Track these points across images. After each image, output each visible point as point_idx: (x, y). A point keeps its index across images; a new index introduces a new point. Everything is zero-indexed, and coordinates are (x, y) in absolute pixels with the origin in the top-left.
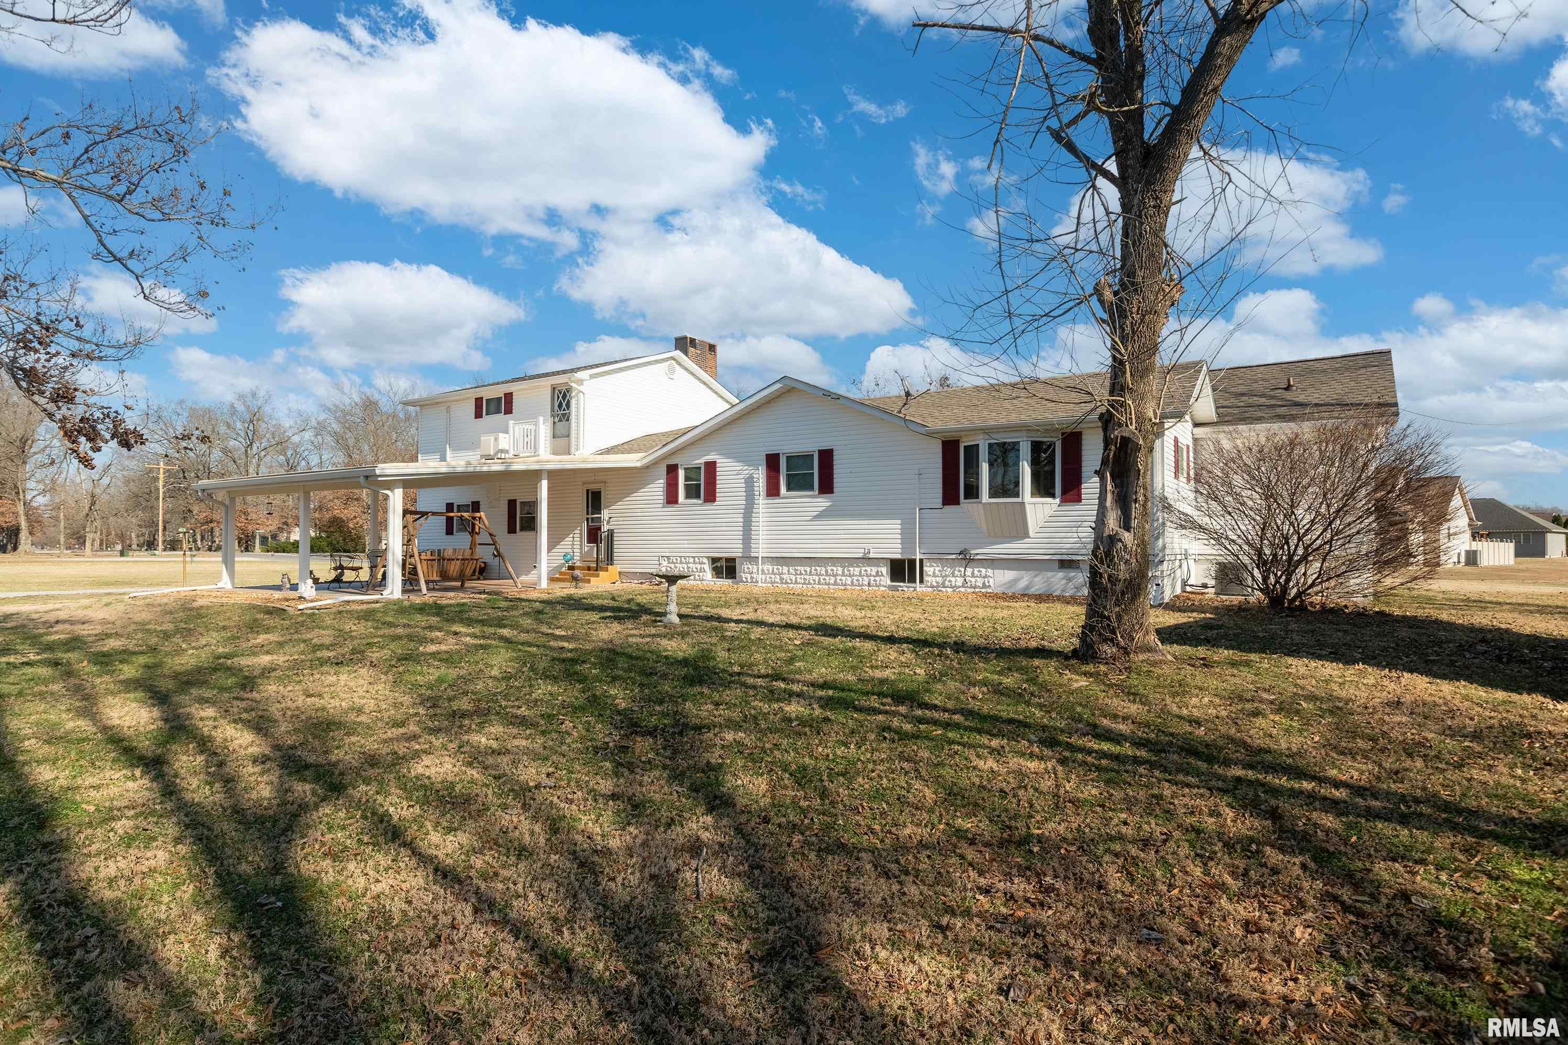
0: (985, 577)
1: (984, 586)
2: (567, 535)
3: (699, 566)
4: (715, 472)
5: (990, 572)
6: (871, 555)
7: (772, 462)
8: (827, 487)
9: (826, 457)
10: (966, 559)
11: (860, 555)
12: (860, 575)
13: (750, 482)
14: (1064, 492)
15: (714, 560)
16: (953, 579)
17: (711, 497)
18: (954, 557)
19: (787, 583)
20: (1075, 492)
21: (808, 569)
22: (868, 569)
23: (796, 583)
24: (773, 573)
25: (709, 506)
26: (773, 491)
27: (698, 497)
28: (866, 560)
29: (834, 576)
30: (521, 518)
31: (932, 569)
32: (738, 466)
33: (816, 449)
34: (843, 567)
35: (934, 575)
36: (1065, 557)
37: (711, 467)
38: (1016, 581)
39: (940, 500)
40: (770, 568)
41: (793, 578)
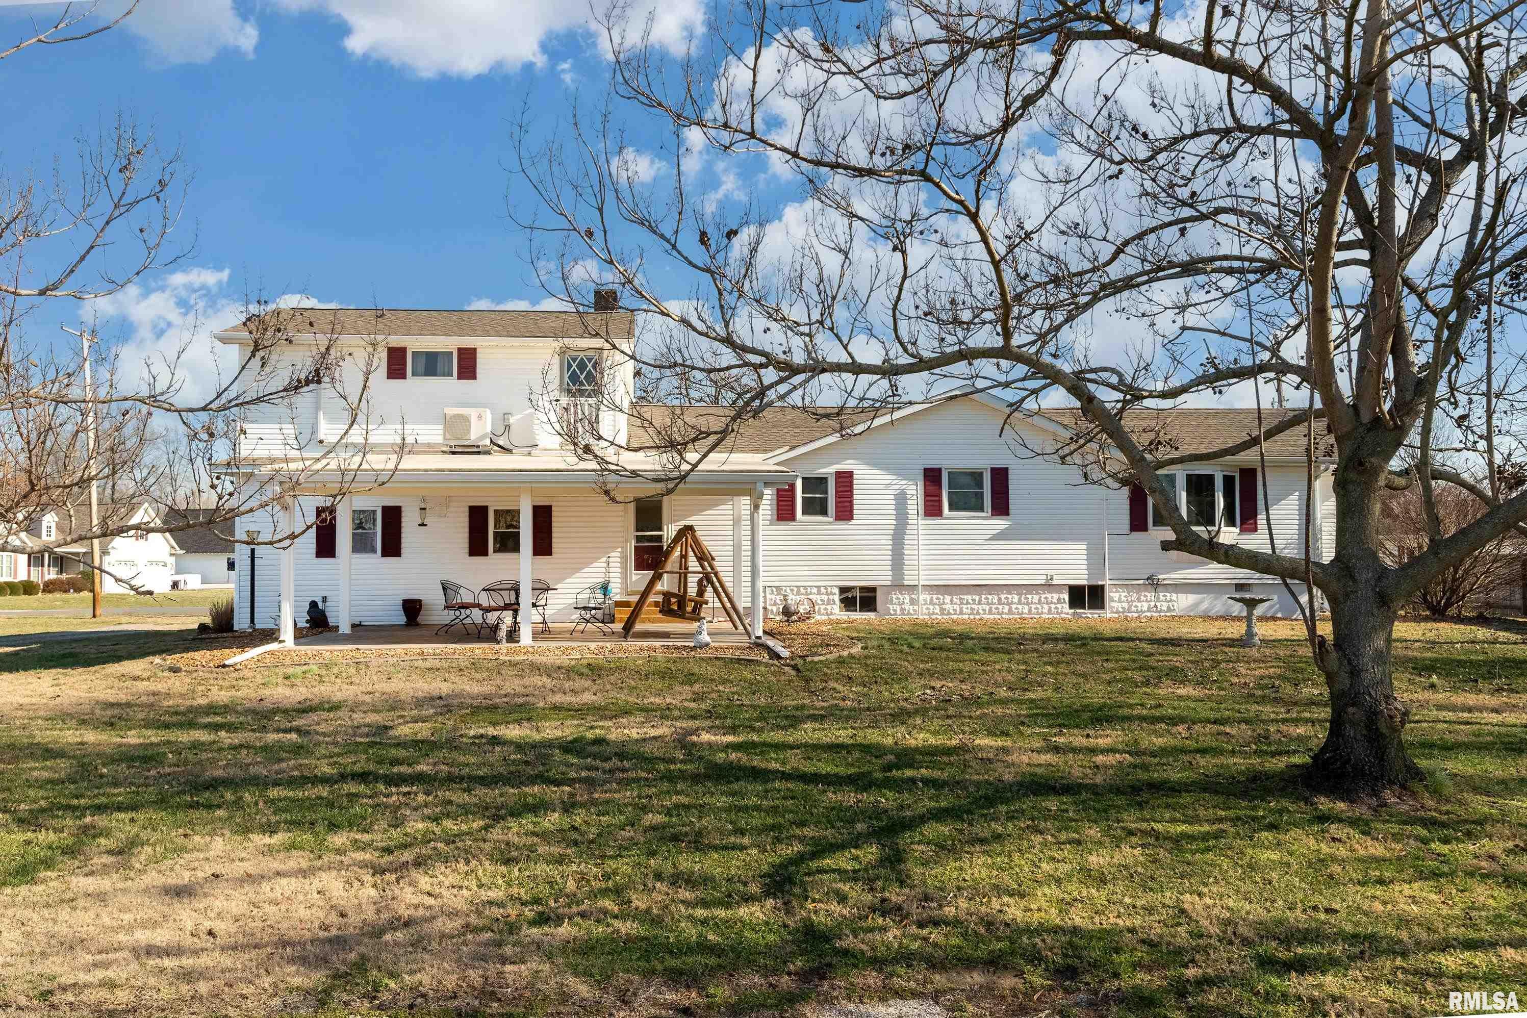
0: (1171, 601)
1: (1169, 610)
2: (596, 559)
3: (825, 598)
4: (851, 484)
5: (1174, 596)
6: (1055, 582)
7: (932, 476)
8: (1001, 507)
9: (1000, 476)
10: (1153, 583)
11: (1043, 582)
12: (1040, 602)
13: (901, 499)
14: (1242, 524)
15: (843, 590)
16: (1139, 604)
17: (845, 513)
18: (1141, 582)
19: (949, 613)
20: (1252, 522)
21: (977, 598)
22: (1049, 596)
23: (961, 613)
24: (931, 602)
25: (842, 526)
26: (932, 509)
27: (824, 512)
28: (1049, 586)
29: (1008, 604)
30: (496, 534)
31: (1117, 595)
32: (888, 478)
33: (989, 467)
34: (1020, 594)
35: (1120, 601)
36: (1242, 582)
37: (845, 480)
38: (1197, 605)
39: (1128, 527)
40: (928, 598)
41: (957, 608)
